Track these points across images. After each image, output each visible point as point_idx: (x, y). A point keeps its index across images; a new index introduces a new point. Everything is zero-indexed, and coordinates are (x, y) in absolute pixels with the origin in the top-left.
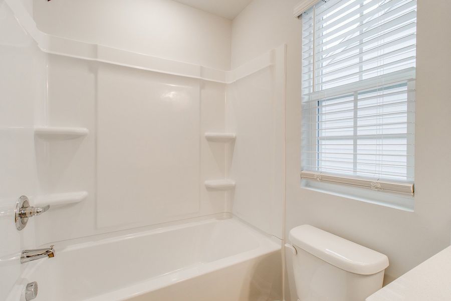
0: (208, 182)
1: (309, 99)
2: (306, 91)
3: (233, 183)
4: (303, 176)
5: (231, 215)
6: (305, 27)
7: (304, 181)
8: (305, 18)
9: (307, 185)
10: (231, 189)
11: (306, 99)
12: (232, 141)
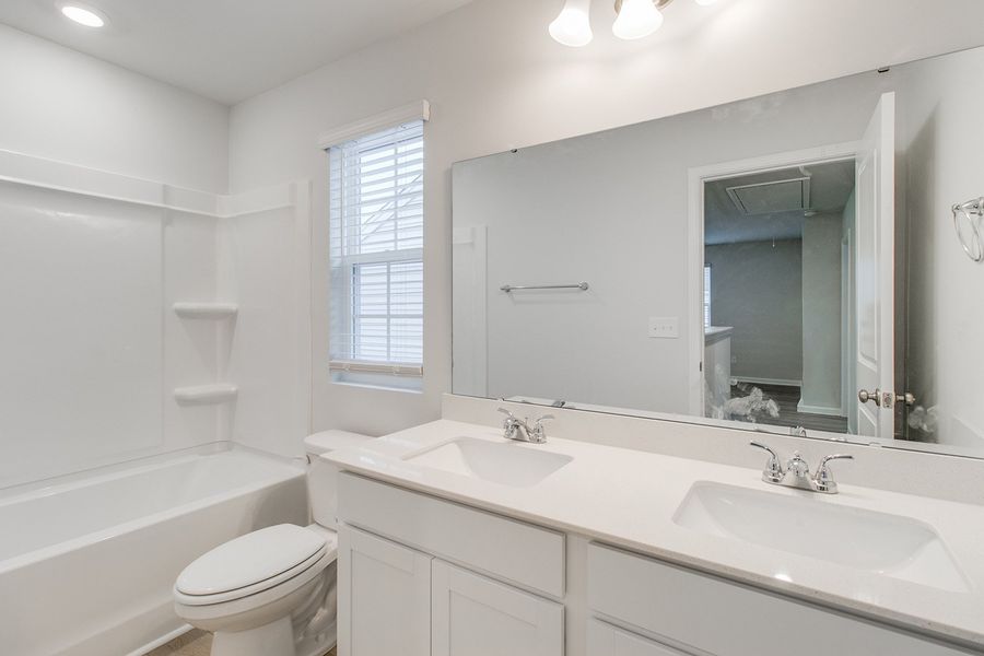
0: (179, 391)
1: (342, 262)
2: (337, 253)
3: (233, 389)
4: (334, 368)
5: (229, 445)
6: (335, 166)
7: (336, 374)
8: (335, 155)
9: (340, 379)
10: (230, 399)
11: (336, 263)
12: (230, 317)
